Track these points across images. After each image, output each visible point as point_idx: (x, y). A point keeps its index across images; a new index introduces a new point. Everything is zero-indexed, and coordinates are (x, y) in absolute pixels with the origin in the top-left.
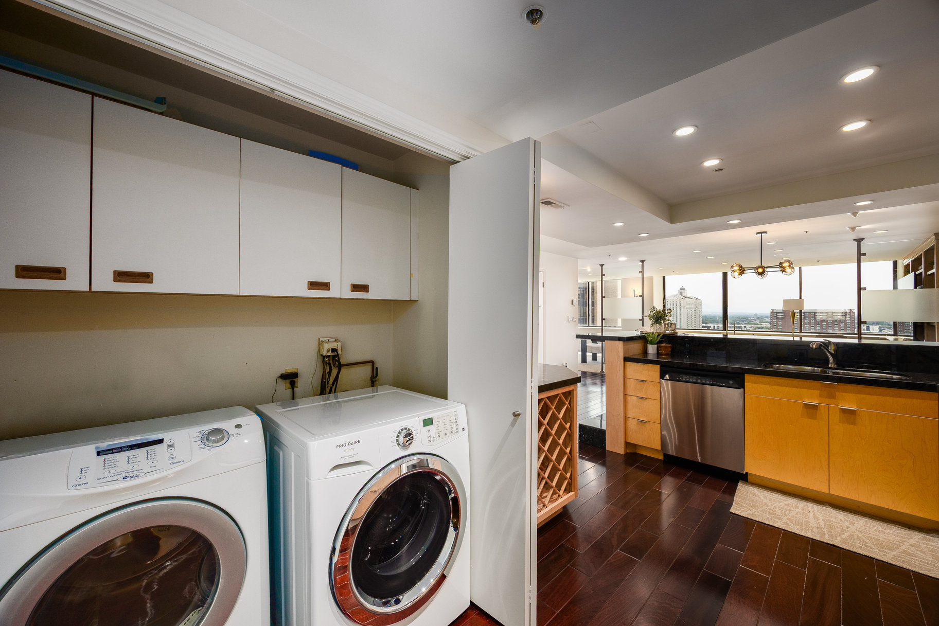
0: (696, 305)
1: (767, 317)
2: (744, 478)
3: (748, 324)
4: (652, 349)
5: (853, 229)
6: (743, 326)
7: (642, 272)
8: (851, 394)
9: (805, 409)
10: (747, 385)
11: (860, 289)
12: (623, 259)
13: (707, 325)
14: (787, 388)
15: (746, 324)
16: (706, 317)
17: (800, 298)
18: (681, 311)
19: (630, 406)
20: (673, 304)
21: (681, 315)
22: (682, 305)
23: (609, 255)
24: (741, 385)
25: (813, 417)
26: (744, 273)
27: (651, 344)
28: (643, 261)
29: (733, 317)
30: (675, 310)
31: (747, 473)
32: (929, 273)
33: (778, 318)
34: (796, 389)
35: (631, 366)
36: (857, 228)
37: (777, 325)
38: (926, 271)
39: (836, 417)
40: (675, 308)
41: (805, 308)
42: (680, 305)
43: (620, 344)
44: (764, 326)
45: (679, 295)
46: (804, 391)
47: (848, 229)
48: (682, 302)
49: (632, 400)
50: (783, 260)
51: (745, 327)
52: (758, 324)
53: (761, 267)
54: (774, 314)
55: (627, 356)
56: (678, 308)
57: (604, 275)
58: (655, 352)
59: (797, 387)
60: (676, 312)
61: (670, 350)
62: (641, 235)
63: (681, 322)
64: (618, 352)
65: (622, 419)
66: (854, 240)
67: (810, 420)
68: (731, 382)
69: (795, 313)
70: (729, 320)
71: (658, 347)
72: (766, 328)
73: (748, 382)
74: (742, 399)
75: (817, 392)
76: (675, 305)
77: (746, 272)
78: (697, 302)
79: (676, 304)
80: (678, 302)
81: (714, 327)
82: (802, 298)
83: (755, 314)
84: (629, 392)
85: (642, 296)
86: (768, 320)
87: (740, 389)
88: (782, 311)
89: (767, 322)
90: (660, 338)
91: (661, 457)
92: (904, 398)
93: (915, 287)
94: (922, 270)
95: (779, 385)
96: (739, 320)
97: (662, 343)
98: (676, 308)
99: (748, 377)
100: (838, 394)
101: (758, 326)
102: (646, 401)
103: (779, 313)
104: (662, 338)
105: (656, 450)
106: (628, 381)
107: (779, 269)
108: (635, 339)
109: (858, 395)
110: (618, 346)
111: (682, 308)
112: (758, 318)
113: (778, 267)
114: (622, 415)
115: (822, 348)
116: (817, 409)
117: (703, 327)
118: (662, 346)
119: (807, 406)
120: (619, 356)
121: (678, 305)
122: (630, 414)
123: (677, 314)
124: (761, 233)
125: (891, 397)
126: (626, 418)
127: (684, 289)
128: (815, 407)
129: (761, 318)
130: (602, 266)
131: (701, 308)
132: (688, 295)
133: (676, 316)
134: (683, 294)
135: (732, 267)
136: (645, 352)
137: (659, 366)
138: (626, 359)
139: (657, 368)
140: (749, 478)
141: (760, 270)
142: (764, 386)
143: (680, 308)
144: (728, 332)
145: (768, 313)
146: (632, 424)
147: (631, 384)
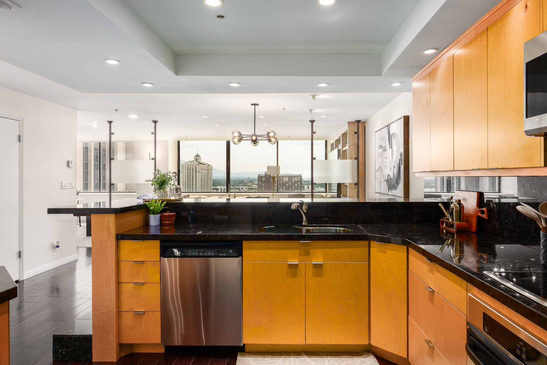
0: (208, 170)
1: (256, 180)
2: (242, 350)
3: (244, 185)
4: (154, 220)
5: (311, 111)
6: (241, 187)
7: (155, 133)
8: (320, 250)
9: (289, 269)
10: (245, 252)
11: (313, 159)
12: (133, 116)
13: (216, 187)
14: (276, 251)
15: (242, 186)
16: (215, 180)
17: (277, 165)
18: (196, 175)
19: (125, 296)
20: (190, 169)
21: (196, 179)
22: (197, 170)
23: (117, 110)
24: (240, 254)
25: (294, 275)
26: (242, 140)
27: (154, 214)
28: (155, 122)
29: (234, 181)
30: (191, 174)
31: (244, 344)
32: (344, 149)
33: (262, 181)
34: (283, 251)
35: (127, 245)
36: (313, 111)
37: (262, 187)
38: (343, 148)
39: (310, 271)
40: (191, 173)
41: (280, 174)
42: (196, 170)
43: (111, 218)
44: (254, 187)
45: (195, 161)
46: (289, 252)
47: (308, 111)
48: (197, 167)
49: (127, 288)
50: (269, 131)
51: (242, 188)
52: (250, 186)
53: (255, 135)
54: (260, 177)
55: (122, 231)
56: (194, 173)
57: (113, 134)
58: (158, 223)
59: (283, 249)
60: (193, 176)
61: (174, 219)
62: (145, 85)
63: (196, 185)
64: (109, 228)
65: (114, 316)
66: (310, 121)
67: (292, 279)
68: (231, 251)
69: (274, 177)
70: (231, 183)
71: (161, 217)
72: (255, 189)
73: (245, 250)
74: (240, 268)
75: (297, 251)
76: (191, 170)
77: (244, 139)
78: (209, 168)
79: (193, 169)
80: (194, 167)
81: (221, 189)
82: (279, 166)
83: (249, 178)
84: (123, 279)
85: (154, 159)
86: (256, 182)
87: (239, 257)
88: (264, 176)
89: (256, 184)
90: (164, 207)
91: (162, 350)
92: (350, 248)
93: (338, 159)
94: (340, 147)
95: (270, 248)
96: (239, 183)
97: (166, 212)
98: (193, 173)
99: (245, 244)
100: (312, 251)
101: (251, 187)
102: (144, 287)
103: (263, 177)
104: (165, 206)
105: (157, 344)
106: (123, 265)
107: (266, 139)
108: (135, 209)
109: (324, 250)
110: (108, 220)
111: (197, 173)
112: (250, 181)
113: (266, 136)
114: (114, 310)
115: (299, 208)
116: (297, 268)
117: (214, 189)
118: (165, 216)
119: (291, 266)
120: (110, 234)
121: (194, 170)
122: (125, 307)
123: (193, 178)
124: (255, 105)
125: (343, 248)
126: (119, 313)
127: (199, 156)
128: (296, 266)
129: (252, 181)
130: (110, 122)
131: (212, 173)
132: (202, 161)
133: (193, 180)
134: (198, 161)
135: (233, 133)
136: (146, 223)
137: (159, 241)
138: (120, 237)
139: (157, 244)
140: (247, 349)
141: (254, 138)
142: (258, 251)
143: (196, 173)
144: (230, 194)
145: (257, 177)
146: (127, 319)
147: (125, 268)
